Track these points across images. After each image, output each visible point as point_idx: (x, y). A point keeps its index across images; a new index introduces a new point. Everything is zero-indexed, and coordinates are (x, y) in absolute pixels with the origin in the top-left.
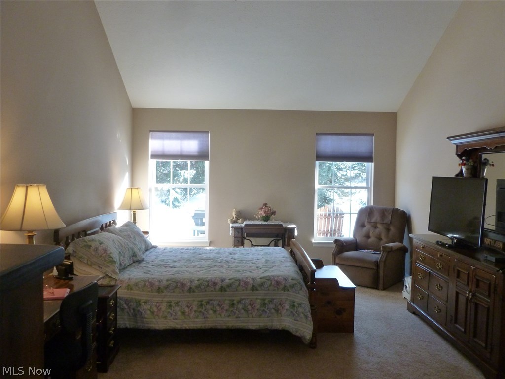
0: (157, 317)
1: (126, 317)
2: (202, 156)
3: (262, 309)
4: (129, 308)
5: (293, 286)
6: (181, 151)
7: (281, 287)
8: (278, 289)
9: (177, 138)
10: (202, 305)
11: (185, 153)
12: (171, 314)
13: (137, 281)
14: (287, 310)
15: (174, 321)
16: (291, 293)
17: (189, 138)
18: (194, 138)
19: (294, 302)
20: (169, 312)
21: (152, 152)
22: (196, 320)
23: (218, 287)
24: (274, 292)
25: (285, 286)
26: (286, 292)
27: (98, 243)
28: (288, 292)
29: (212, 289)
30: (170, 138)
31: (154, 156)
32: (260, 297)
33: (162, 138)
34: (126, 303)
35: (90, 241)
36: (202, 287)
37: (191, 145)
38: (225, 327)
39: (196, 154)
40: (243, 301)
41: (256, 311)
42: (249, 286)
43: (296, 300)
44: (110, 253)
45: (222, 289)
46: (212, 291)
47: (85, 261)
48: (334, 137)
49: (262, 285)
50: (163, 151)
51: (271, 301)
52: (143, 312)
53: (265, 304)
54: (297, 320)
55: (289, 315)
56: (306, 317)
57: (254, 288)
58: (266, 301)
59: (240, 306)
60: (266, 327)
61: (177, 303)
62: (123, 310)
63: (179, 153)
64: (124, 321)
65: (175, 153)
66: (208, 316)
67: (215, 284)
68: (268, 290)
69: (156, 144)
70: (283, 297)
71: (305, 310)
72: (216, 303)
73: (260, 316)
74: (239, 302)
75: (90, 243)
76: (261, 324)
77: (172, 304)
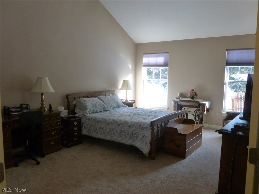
0: (95, 133)
1: (86, 131)
2: (165, 65)
3: (131, 136)
4: (88, 127)
5: (146, 128)
6: (156, 63)
7: (141, 127)
8: (139, 128)
9: (154, 57)
10: (110, 130)
11: (158, 64)
12: (100, 132)
13: (92, 117)
14: (140, 138)
15: (100, 135)
16: (145, 131)
17: (160, 56)
18: (162, 56)
19: (144, 135)
20: (99, 131)
21: (144, 64)
22: (107, 136)
23: (117, 124)
24: (138, 129)
25: (142, 127)
26: (142, 130)
27: (84, 101)
28: (143, 130)
29: (115, 124)
30: (151, 57)
31: (145, 66)
32: (131, 131)
33: (148, 57)
34: (87, 125)
35: (81, 100)
36: (112, 123)
37: (161, 60)
38: (117, 141)
39: (163, 64)
40: (125, 131)
41: (129, 137)
42: (128, 125)
43: (145, 134)
44: (87, 105)
45: (119, 125)
46: (115, 125)
47: (79, 108)
48: (238, 51)
49: (133, 125)
50: (149, 63)
51: (135, 134)
52: (91, 130)
53: (132, 134)
54: (143, 144)
55: (140, 141)
56: (146, 143)
57: (130, 126)
58: (133, 133)
59: (123, 133)
60: (132, 145)
61: (102, 128)
62: (85, 127)
63: (155, 64)
64: (84, 132)
65: (153, 64)
66: (111, 135)
67: (117, 122)
68: (135, 128)
69: (146, 60)
70: (141, 132)
71: (147, 140)
72: (115, 130)
73: (130, 139)
74: (123, 131)
75: (81, 101)
76: (130, 143)
77: (101, 128)
